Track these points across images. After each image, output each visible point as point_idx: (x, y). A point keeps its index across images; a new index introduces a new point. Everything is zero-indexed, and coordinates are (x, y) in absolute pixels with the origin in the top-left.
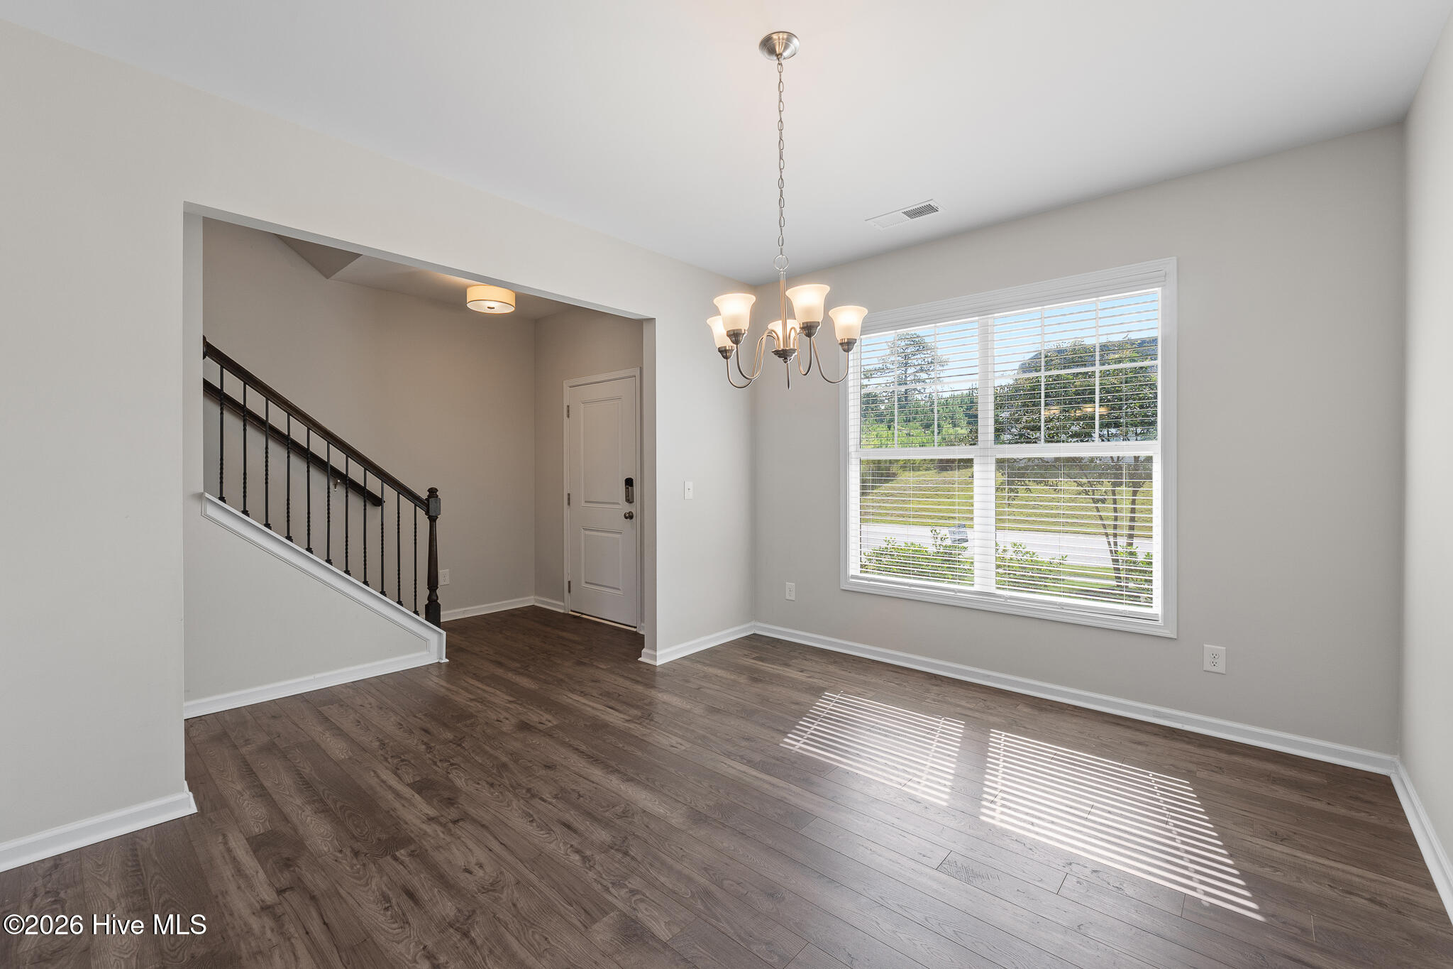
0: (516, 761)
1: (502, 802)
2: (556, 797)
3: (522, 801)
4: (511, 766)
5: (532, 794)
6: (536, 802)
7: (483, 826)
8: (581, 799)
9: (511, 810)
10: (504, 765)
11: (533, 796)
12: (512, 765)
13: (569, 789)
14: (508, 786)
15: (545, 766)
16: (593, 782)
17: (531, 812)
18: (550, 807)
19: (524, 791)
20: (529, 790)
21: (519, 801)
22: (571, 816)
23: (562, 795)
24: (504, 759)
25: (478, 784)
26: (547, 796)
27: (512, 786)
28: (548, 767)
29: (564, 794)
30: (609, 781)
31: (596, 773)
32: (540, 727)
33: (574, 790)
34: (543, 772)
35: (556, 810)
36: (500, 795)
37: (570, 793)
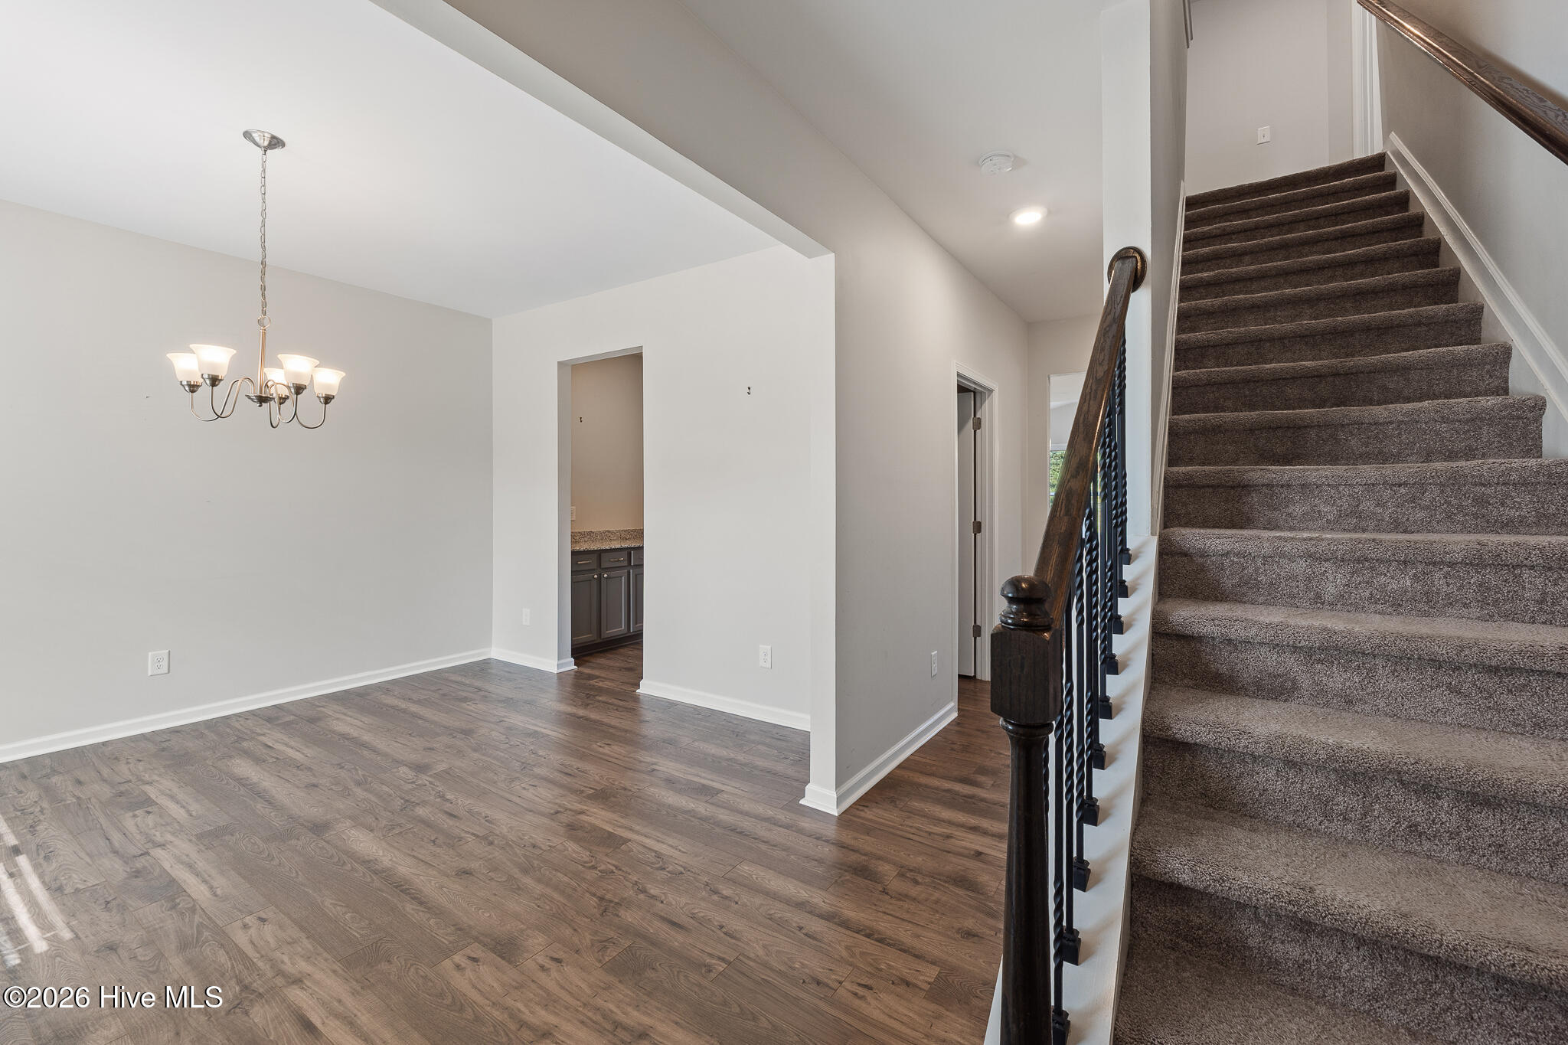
0: (511, 878)
1: (518, 830)
2: (460, 839)
3: (498, 832)
4: (516, 870)
5: (487, 840)
6: (481, 832)
7: (531, 811)
8: (433, 839)
9: (507, 824)
10: (525, 871)
11: (485, 838)
12: (516, 873)
13: (445, 847)
14: (514, 846)
15: (471, 874)
16: (414, 856)
17: (488, 824)
18: (468, 829)
19: (496, 842)
20: (491, 843)
21: (501, 833)
22: (448, 823)
23: (453, 842)
24: (527, 881)
25: (550, 846)
26: (470, 838)
27: (510, 846)
28: (468, 873)
29: (450, 842)
30: (394, 859)
31: (405, 868)
32: (477, 951)
33: (440, 846)
34: (474, 865)
35: (462, 827)
36: (521, 836)
37: (444, 843)
